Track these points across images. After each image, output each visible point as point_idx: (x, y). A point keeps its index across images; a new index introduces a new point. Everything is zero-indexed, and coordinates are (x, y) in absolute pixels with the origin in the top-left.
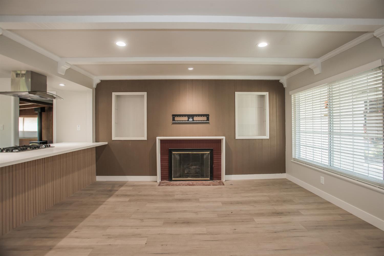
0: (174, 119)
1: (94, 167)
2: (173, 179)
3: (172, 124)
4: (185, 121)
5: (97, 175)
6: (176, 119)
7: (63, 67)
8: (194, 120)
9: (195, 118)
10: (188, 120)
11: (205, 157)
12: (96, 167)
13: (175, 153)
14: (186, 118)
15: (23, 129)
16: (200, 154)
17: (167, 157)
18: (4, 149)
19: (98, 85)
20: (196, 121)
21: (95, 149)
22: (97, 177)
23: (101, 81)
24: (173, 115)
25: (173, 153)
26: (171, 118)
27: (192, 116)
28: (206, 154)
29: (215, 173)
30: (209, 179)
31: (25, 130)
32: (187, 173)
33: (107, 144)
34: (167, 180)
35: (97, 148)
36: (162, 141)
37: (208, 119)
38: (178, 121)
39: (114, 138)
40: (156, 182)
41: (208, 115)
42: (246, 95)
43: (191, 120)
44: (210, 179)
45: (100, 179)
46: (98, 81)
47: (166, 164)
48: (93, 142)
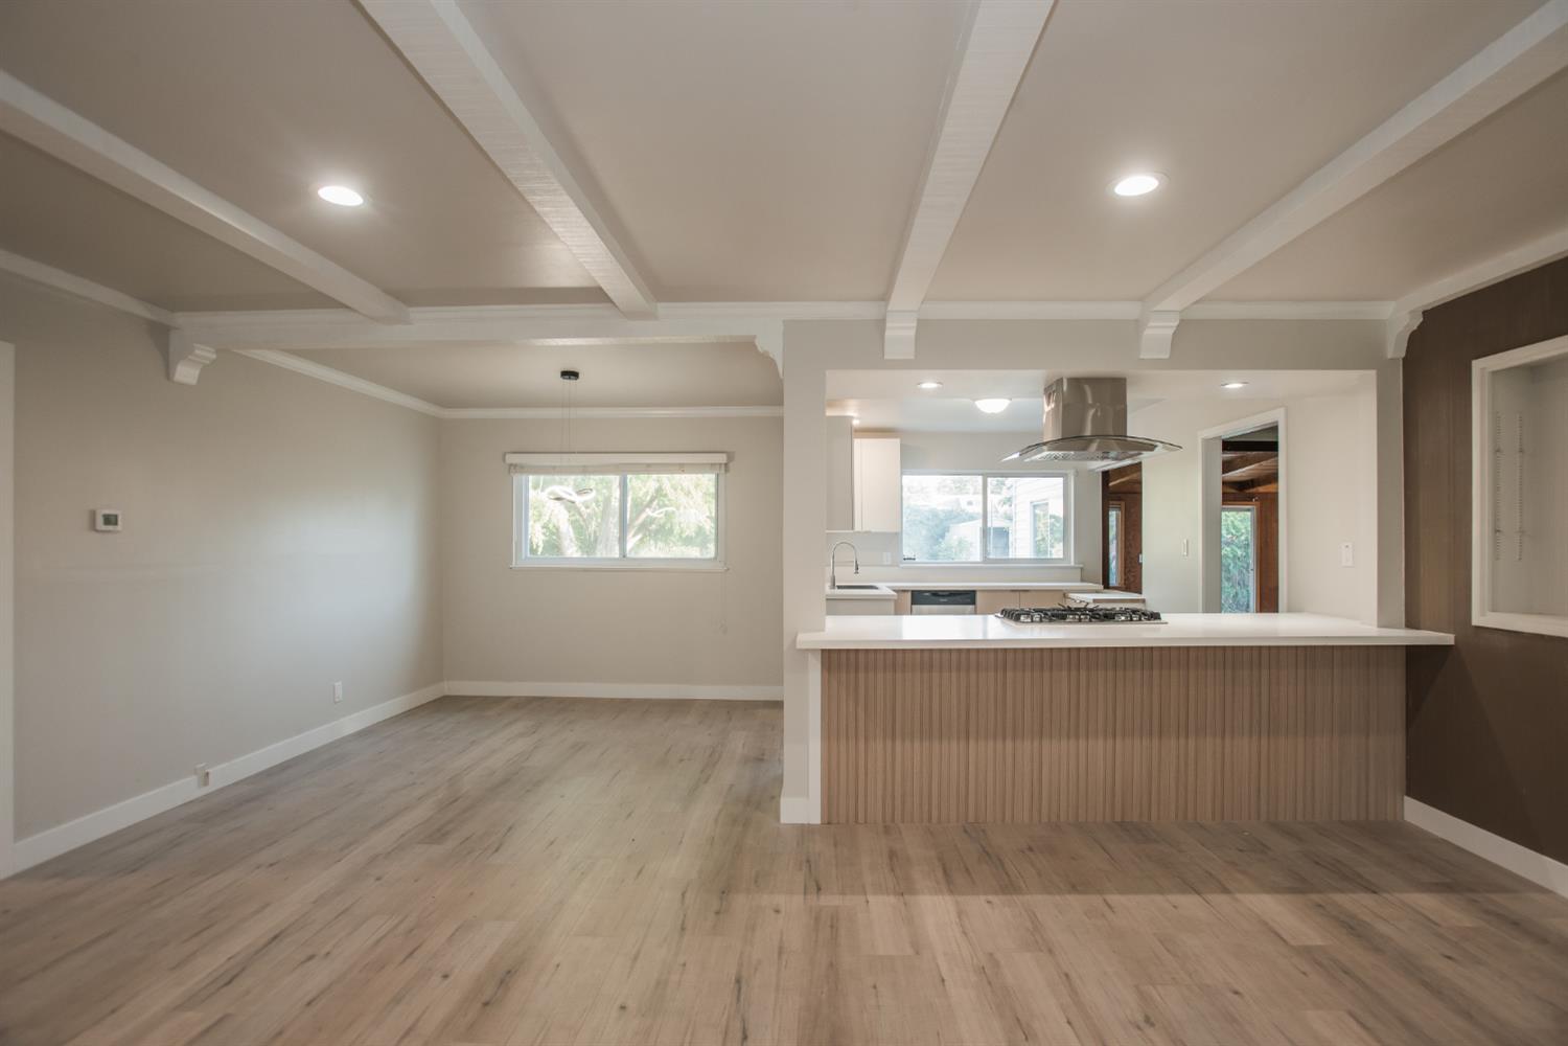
1: (1391, 747)
5: (1408, 794)
12: (1407, 754)
19: (1416, 340)
21: (1402, 655)
22: (1406, 798)
23: (1424, 313)
33: (1452, 643)
39: (1480, 617)
45: (1419, 815)
46: (1412, 321)
48: (1380, 626)
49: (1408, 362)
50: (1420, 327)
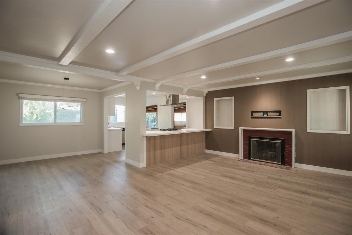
0: (253, 115)
1: (204, 144)
2: (251, 159)
3: (251, 119)
4: (261, 116)
5: (206, 149)
6: (254, 114)
7: (185, 90)
8: (268, 115)
9: (269, 114)
10: (263, 116)
11: (277, 145)
13: (254, 140)
14: (262, 114)
15: (181, 120)
16: (272, 142)
17: (248, 142)
18: (167, 129)
19: (207, 94)
20: (270, 116)
21: (205, 133)
22: (206, 150)
23: (208, 92)
24: (252, 112)
25: (252, 139)
26: (251, 113)
27: (267, 112)
28: (278, 142)
29: (287, 160)
30: (280, 164)
31: (182, 121)
32: (264, 157)
33: (211, 130)
34: (247, 159)
35: (206, 132)
36: (244, 131)
37: (280, 114)
38: (255, 116)
39: (215, 127)
40: (239, 158)
41: (280, 111)
42: (323, 91)
43: (265, 115)
44: (282, 164)
45: (207, 151)
46: (206, 92)
47: (247, 147)
48: (204, 129)
49: (206, 97)
50: (207, 93)
